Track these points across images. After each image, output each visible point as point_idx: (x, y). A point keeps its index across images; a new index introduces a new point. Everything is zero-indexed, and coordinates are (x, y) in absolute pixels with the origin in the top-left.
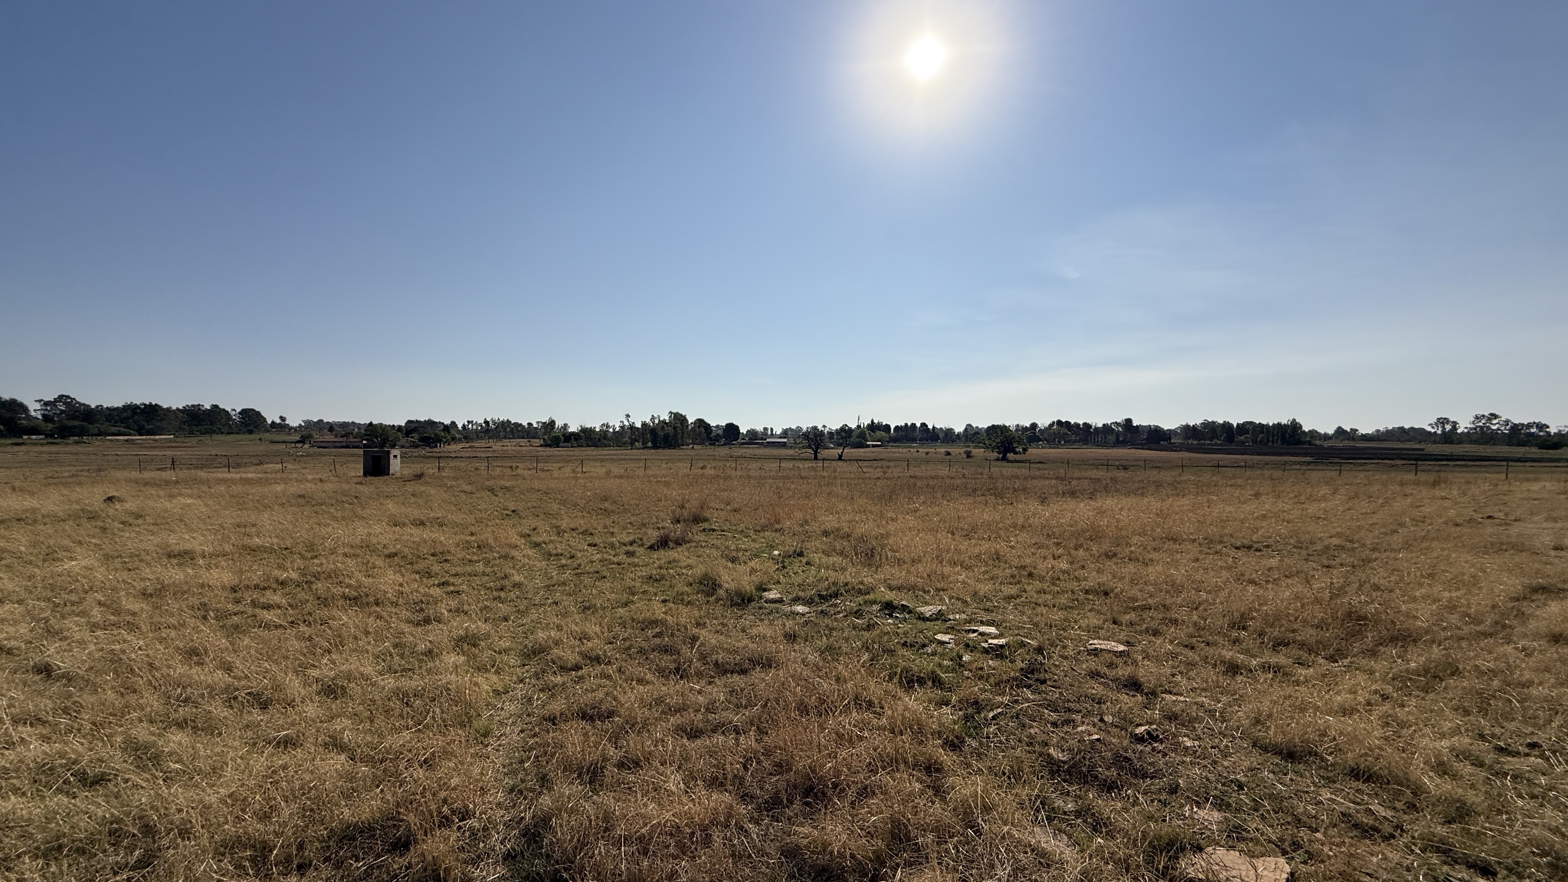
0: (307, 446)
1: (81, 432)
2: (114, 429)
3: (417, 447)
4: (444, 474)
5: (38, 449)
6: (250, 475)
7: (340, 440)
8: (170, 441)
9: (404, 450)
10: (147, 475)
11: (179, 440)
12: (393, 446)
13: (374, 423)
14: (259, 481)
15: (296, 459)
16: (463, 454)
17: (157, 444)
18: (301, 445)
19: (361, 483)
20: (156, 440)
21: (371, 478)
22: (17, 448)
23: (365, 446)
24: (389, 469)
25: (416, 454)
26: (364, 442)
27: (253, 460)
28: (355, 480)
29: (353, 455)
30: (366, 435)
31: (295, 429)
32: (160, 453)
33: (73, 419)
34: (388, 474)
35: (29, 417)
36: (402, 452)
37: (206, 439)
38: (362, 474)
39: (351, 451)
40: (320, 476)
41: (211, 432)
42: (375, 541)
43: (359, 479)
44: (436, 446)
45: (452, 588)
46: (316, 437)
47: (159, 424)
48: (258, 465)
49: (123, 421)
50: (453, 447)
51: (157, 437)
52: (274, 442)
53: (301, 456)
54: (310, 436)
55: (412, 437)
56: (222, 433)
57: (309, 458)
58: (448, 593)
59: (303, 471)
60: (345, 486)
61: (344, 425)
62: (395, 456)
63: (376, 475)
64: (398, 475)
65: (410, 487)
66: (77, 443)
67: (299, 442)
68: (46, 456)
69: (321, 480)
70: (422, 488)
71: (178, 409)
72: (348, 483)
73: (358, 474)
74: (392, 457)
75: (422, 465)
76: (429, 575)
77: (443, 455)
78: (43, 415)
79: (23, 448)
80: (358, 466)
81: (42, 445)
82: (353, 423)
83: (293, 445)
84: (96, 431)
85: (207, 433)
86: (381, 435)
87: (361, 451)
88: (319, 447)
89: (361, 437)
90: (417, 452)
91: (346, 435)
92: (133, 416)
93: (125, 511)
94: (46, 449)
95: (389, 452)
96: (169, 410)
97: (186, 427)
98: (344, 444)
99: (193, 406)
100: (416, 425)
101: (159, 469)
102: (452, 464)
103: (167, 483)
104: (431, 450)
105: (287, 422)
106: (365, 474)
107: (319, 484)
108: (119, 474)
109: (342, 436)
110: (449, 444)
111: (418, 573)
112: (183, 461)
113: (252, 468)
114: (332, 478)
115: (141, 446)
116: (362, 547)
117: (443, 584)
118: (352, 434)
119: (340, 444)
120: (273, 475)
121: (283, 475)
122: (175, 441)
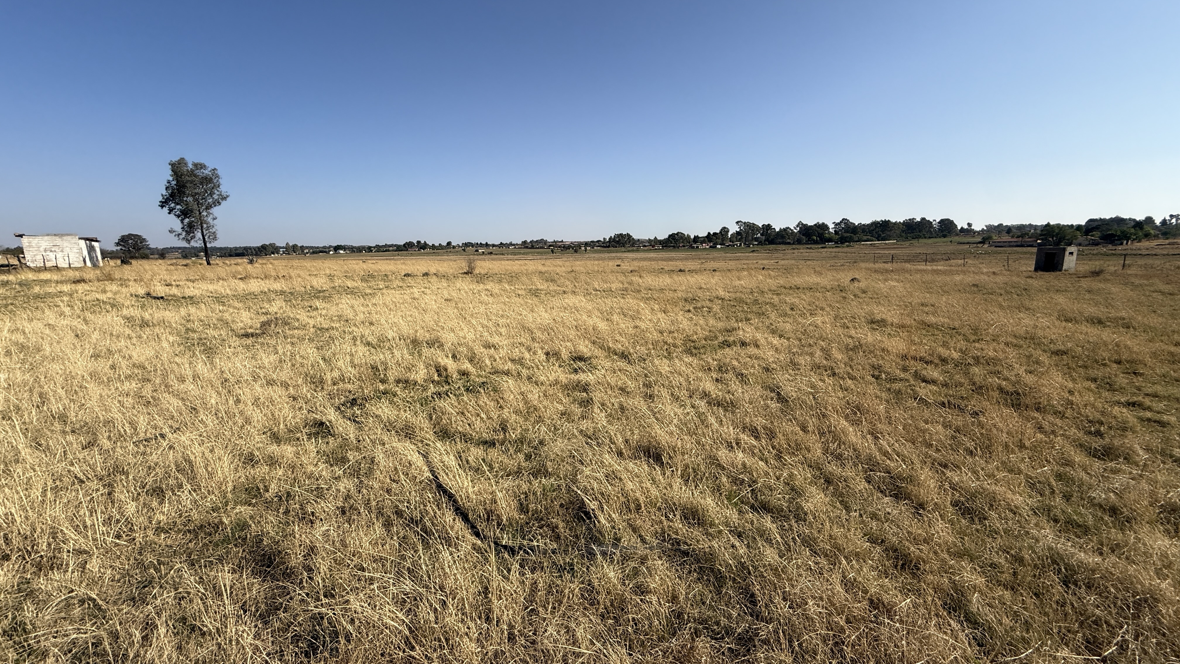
0: (986, 246)
1: (849, 240)
2: (865, 238)
3: (1097, 244)
4: (1129, 272)
5: (831, 250)
6: (939, 268)
7: (1015, 240)
8: (894, 244)
9: (1081, 248)
10: (877, 266)
11: (899, 243)
12: (1070, 244)
13: (1052, 223)
14: (944, 273)
15: (976, 256)
16: (1159, 251)
17: (887, 247)
18: (981, 245)
19: (1031, 277)
20: (886, 244)
21: (1042, 273)
22: (823, 250)
23: (1039, 244)
24: (1063, 265)
25: (1095, 252)
26: (1039, 241)
27: (944, 257)
28: (1025, 274)
29: (1026, 253)
30: (1041, 235)
31: (978, 232)
32: (887, 252)
33: (847, 232)
34: (1061, 270)
35: (829, 233)
36: (1079, 250)
37: (915, 242)
38: (1033, 268)
39: (1025, 249)
40: (994, 270)
41: (918, 237)
42: (1040, 333)
43: (1030, 274)
44: (1122, 244)
45: (1149, 414)
46: (995, 238)
47: (888, 233)
48: (947, 260)
49: (871, 232)
50: (1145, 244)
51: (887, 242)
52: (961, 243)
53: (981, 253)
54: (990, 238)
55: (1092, 236)
56: (925, 238)
57: (987, 255)
58: (1141, 419)
59: (981, 266)
60: (1015, 279)
61: (1021, 227)
62: (1071, 253)
63: (1047, 271)
64: (1072, 271)
65: (1085, 283)
66: (848, 246)
67: (980, 243)
68: (833, 254)
69: (994, 273)
70: (1102, 285)
71: (900, 222)
72: (1018, 276)
73: (1029, 269)
74: (1067, 253)
75: (1102, 262)
76: (1111, 387)
77: (1129, 252)
78: (835, 231)
79: (825, 250)
80: (1030, 263)
81: (833, 248)
82: (1030, 225)
83: (975, 245)
84: (857, 239)
85: (916, 238)
86: (1057, 234)
87: (1035, 250)
88: (996, 247)
89: (1036, 237)
90: (1096, 250)
91: (1022, 236)
92: (875, 229)
93: (858, 288)
94: (834, 250)
95: (1064, 250)
96: (896, 223)
97: (903, 234)
98: (1019, 244)
99: (910, 220)
100: (1100, 223)
101: (884, 262)
102: (1141, 262)
103: (887, 271)
104: (1114, 248)
105: (972, 228)
106: (1036, 269)
107: (992, 276)
108: (863, 265)
109: (1018, 237)
110: (1140, 241)
111: (1094, 380)
112: (899, 257)
113: (942, 263)
114: (1005, 272)
115: (878, 248)
116: (1026, 338)
117: (1134, 404)
118: (1028, 234)
119: (1015, 244)
120: (957, 268)
121: (963, 268)
122: (896, 244)
